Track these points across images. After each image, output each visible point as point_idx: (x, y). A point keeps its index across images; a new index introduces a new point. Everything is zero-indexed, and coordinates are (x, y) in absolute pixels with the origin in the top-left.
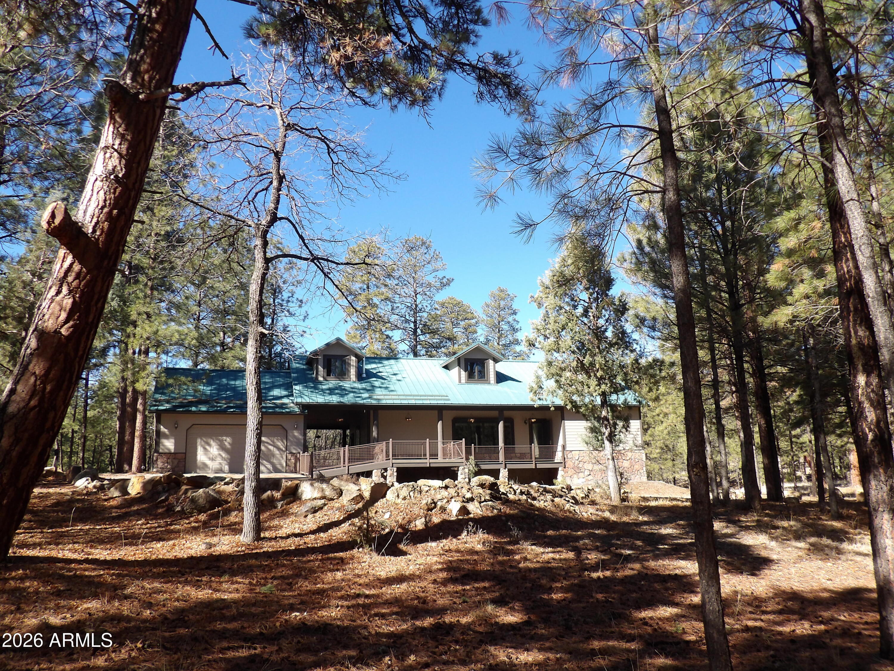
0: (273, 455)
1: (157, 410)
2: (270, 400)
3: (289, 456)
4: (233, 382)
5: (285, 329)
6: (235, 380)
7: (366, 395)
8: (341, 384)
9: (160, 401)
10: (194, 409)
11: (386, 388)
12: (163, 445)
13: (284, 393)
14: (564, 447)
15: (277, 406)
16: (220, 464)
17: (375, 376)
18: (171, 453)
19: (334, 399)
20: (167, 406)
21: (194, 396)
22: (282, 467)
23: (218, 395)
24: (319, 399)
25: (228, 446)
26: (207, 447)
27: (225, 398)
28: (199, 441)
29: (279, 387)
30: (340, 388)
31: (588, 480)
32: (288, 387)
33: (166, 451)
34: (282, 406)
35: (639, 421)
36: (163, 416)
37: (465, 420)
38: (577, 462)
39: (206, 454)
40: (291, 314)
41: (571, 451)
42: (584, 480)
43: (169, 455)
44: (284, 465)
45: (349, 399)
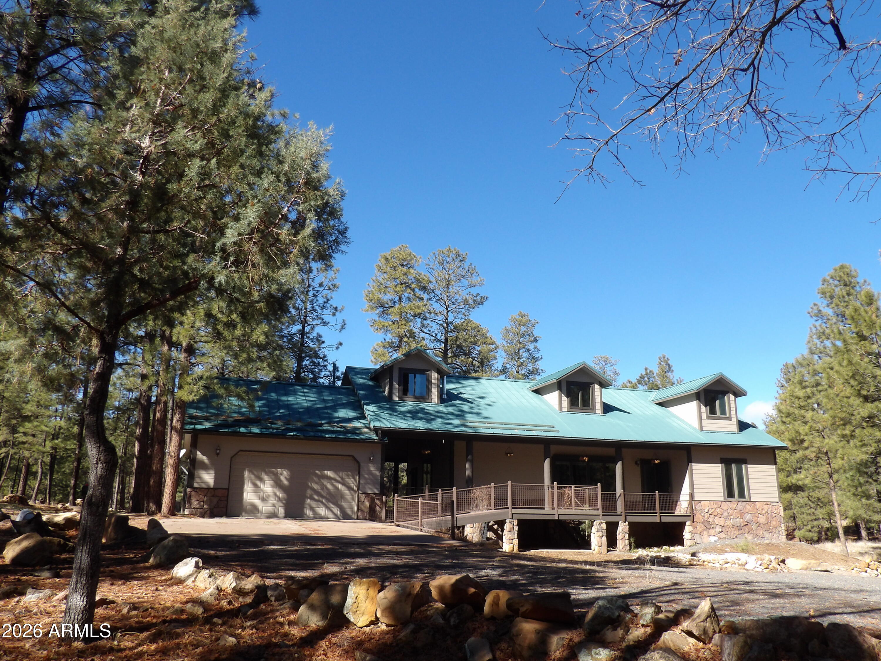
0: (342, 496)
1: (194, 429)
2: (338, 422)
3: (363, 497)
4: (284, 398)
5: (319, 340)
6: (287, 394)
7: (457, 422)
8: (422, 406)
9: (196, 418)
10: (242, 430)
11: (478, 414)
12: (200, 478)
13: (351, 414)
14: (692, 496)
15: (347, 431)
16: (274, 505)
17: (457, 397)
18: (209, 489)
19: (420, 425)
20: (208, 425)
21: (239, 413)
22: (353, 511)
23: (270, 413)
24: (403, 424)
25: (286, 482)
26: (258, 483)
27: (280, 418)
28: (246, 474)
29: (344, 406)
30: (422, 410)
31: (720, 538)
32: (358, 407)
33: (204, 486)
34: (354, 431)
35: (774, 466)
36: (201, 439)
37: (576, 458)
38: (707, 515)
39: (255, 492)
40: (325, 323)
41: (700, 501)
42: (716, 538)
43: (207, 491)
44: (356, 508)
45: (437, 425)
